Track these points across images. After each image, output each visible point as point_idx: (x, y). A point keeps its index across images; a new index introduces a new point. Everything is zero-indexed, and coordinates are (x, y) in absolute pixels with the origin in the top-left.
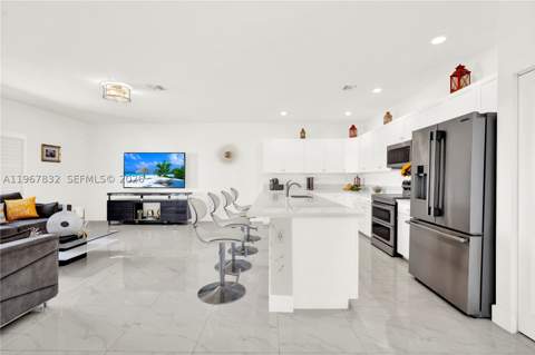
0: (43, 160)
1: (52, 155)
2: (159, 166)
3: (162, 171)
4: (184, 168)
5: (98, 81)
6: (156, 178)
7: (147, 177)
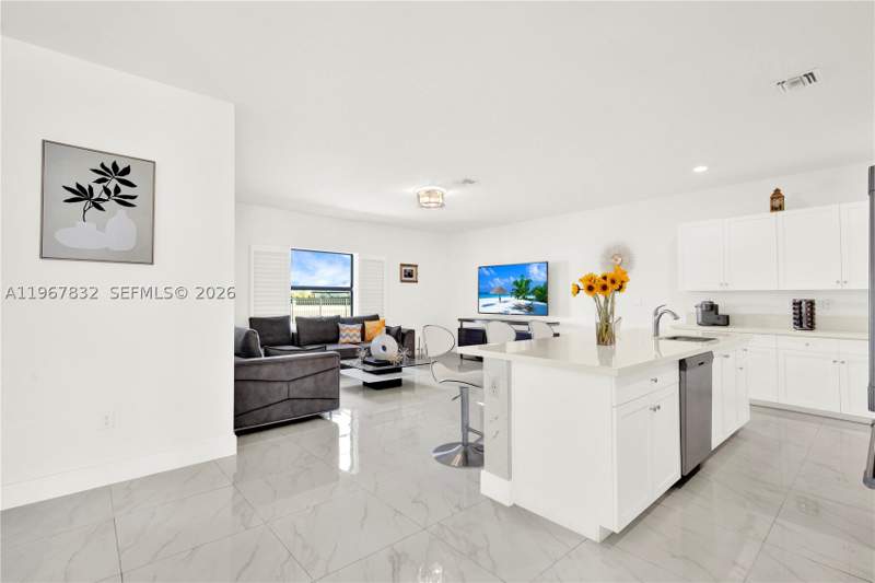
0: (402, 281)
1: (410, 275)
2: (516, 283)
3: (520, 290)
4: (546, 284)
5: (411, 190)
6: (513, 301)
7: (503, 299)
